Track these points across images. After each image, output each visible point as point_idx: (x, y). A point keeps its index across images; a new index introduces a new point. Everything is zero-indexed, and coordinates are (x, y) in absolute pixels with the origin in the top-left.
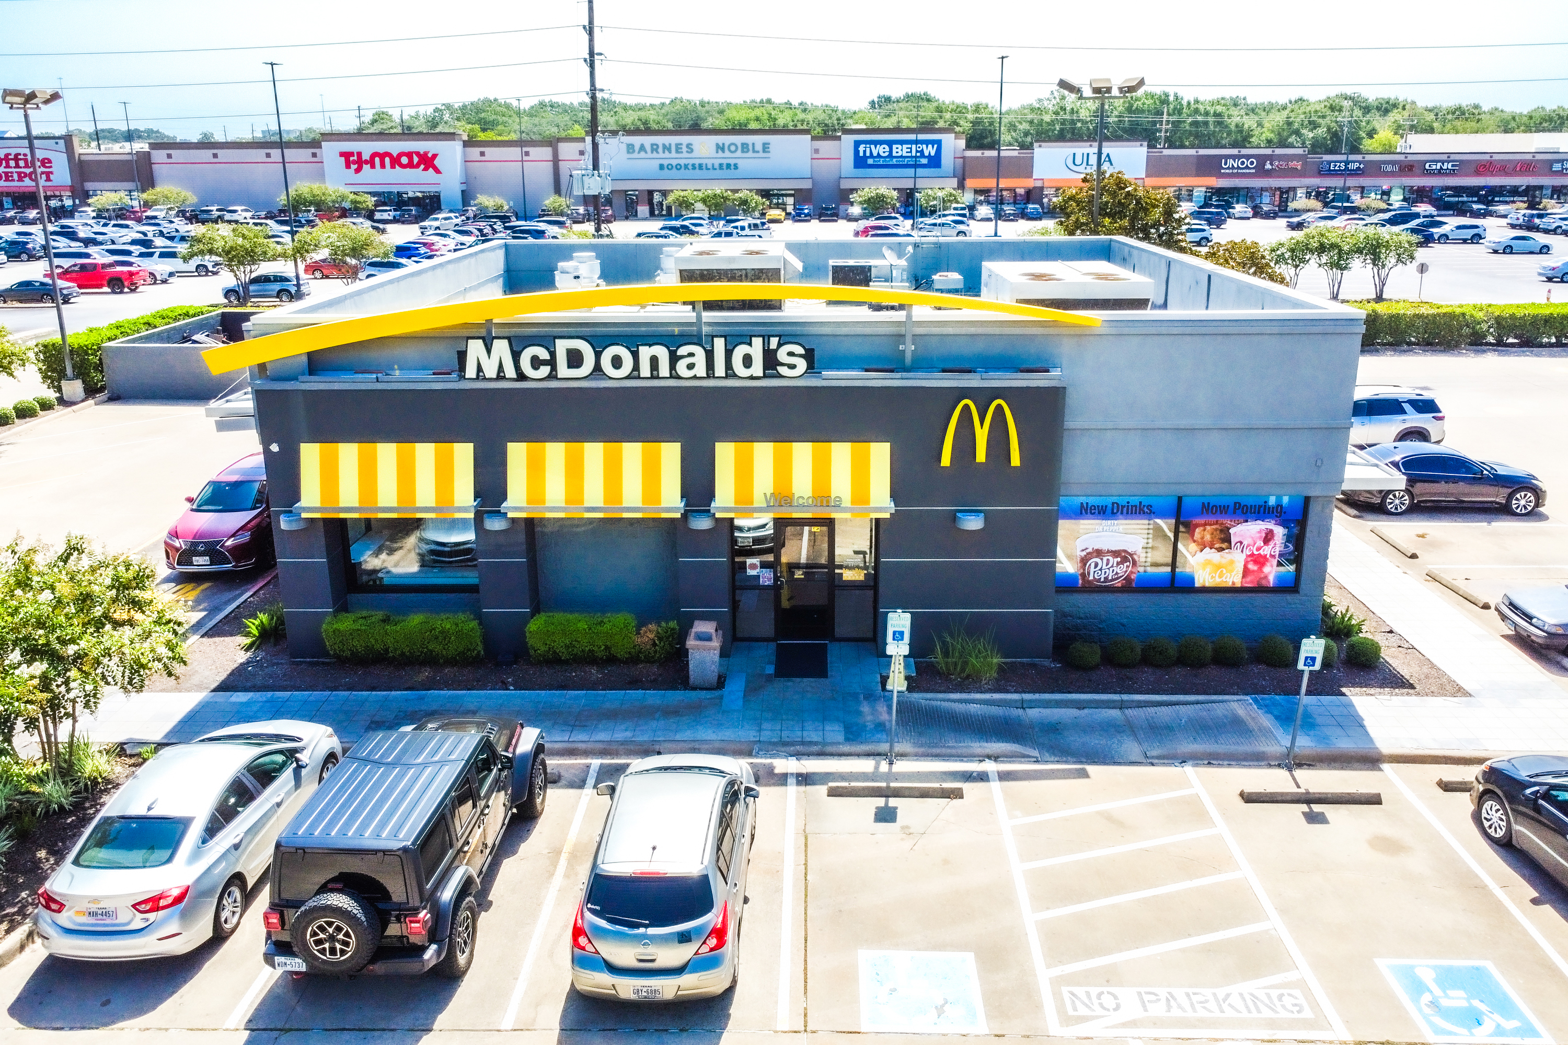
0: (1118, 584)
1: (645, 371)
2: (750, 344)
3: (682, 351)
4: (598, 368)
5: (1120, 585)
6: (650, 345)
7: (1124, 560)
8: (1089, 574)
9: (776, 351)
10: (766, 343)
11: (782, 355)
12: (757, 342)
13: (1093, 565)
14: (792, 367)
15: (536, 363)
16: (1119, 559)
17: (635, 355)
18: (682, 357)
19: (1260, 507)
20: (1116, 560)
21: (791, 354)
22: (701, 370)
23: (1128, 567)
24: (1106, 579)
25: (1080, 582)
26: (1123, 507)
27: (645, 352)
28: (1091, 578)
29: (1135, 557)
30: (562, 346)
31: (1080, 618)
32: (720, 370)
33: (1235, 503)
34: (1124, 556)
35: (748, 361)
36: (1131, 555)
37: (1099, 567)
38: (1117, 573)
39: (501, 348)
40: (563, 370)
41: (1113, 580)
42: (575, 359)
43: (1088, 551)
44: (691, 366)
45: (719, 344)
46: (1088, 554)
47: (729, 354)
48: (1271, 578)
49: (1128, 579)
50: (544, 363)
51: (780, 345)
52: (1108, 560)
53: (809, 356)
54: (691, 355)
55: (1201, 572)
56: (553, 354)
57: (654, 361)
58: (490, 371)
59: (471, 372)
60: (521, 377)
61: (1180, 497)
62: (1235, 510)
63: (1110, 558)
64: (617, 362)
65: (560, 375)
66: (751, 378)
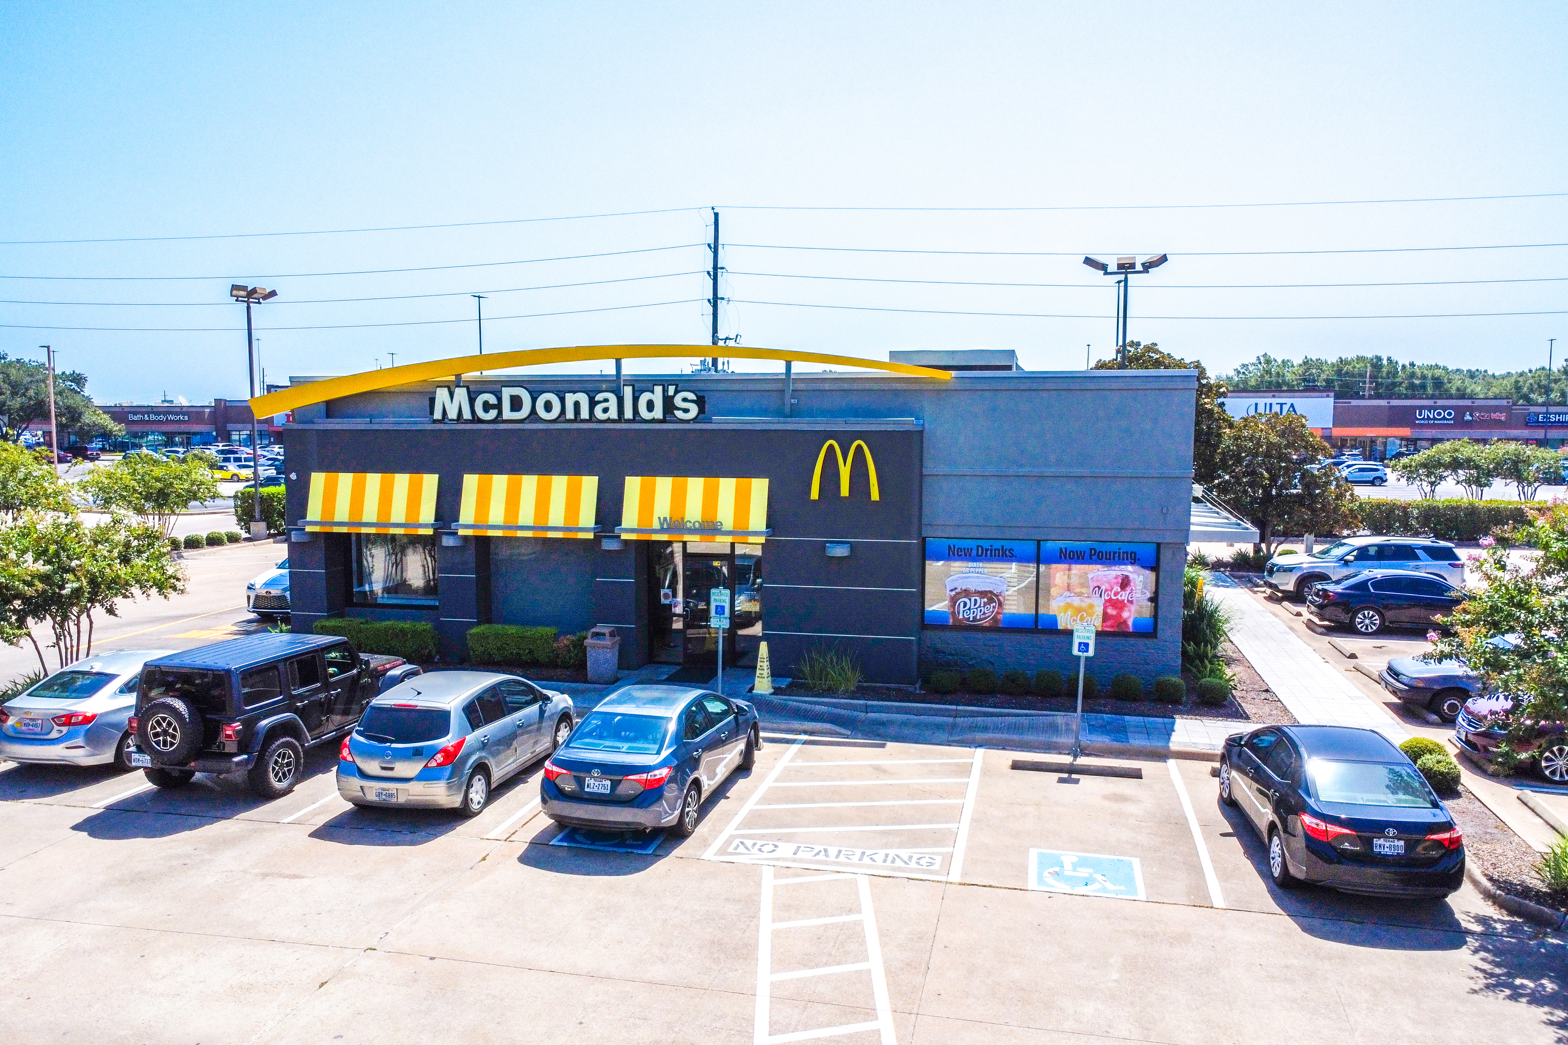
0: (985, 623)
1: (570, 415)
2: (653, 392)
3: (599, 397)
4: (533, 411)
5: (987, 624)
6: (574, 392)
7: (991, 601)
8: (959, 613)
9: (673, 397)
10: (665, 391)
11: (678, 401)
12: (658, 389)
13: (962, 605)
14: (686, 411)
15: (487, 407)
16: (986, 600)
17: (562, 400)
18: (599, 402)
19: (1115, 553)
20: (983, 600)
21: (685, 400)
22: (613, 414)
23: (994, 607)
24: (975, 619)
25: (951, 621)
26: (987, 550)
27: (570, 399)
28: (961, 617)
29: (1001, 598)
30: (507, 393)
31: (953, 655)
32: (628, 414)
33: (1091, 549)
34: (990, 596)
35: (650, 406)
36: (997, 596)
37: (967, 608)
38: (984, 613)
39: (461, 394)
40: (507, 414)
41: (981, 620)
42: (516, 404)
43: (957, 591)
44: (606, 410)
45: (628, 392)
46: (957, 593)
47: (636, 400)
48: (1130, 623)
49: (995, 619)
50: (493, 407)
51: (676, 392)
52: (976, 600)
53: (700, 402)
54: (606, 400)
55: (1062, 614)
56: (500, 399)
57: (577, 405)
58: (452, 414)
59: (438, 415)
60: (476, 419)
61: (1039, 542)
62: (1091, 555)
63: (977, 598)
64: (548, 407)
65: (504, 418)
66: (653, 421)
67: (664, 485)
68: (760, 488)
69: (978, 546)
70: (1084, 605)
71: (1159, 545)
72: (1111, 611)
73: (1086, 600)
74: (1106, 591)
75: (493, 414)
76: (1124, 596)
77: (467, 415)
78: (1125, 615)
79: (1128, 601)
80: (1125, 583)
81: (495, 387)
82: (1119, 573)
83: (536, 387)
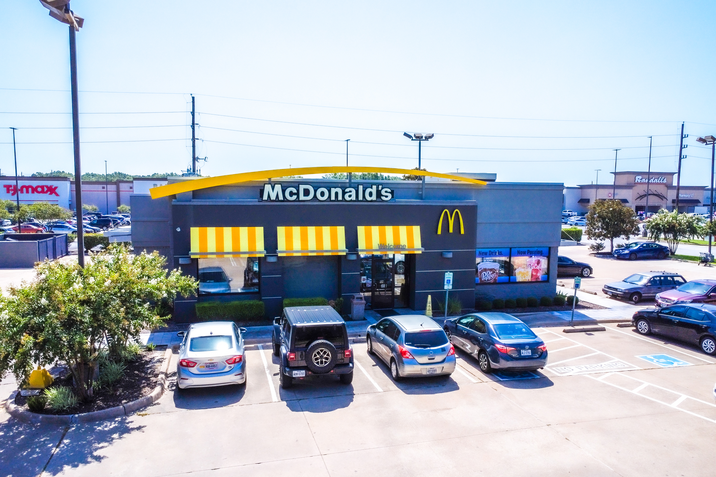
1: (333, 198)
2: (372, 188)
3: (347, 190)
4: (315, 196)
5: (492, 282)
6: (335, 188)
8: (482, 278)
9: (381, 191)
10: (378, 188)
11: (383, 192)
12: (374, 187)
13: (483, 275)
14: (386, 197)
15: (291, 194)
17: (330, 191)
18: (347, 192)
19: (535, 251)
20: (491, 272)
21: (386, 192)
22: (354, 198)
23: (495, 275)
25: (479, 281)
26: (493, 252)
30: (302, 187)
32: (361, 198)
34: (493, 271)
35: (371, 194)
36: (496, 270)
37: (485, 275)
38: (491, 277)
39: (278, 188)
40: (302, 197)
42: (307, 192)
44: (350, 196)
45: (361, 188)
46: (482, 270)
47: (364, 192)
49: (495, 279)
50: (295, 194)
51: (382, 188)
53: (392, 193)
54: (350, 192)
56: (298, 191)
57: (337, 194)
58: (273, 197)
59: (265, 197)
60: (285, 200)
61: (511, 248)
62: (528, 253)
63: (489, 272)
64: (322, 194)
65: (300, 199)
66: (372, 201)
67: (375, 230)
68: (416, 230)
69: (489, 251)
70: (525, 272)
71: (550, 248)
72: (534, 274)
73: (526, 270)
74: (533, 266)
75: (294, 197)
76: (538, 268)
77: (281, 198)
78: (539, 274)
79: (540, 269)
80: (538, 262)
81: (297, 184)
82: (537, 259)
83: (316, 185)
